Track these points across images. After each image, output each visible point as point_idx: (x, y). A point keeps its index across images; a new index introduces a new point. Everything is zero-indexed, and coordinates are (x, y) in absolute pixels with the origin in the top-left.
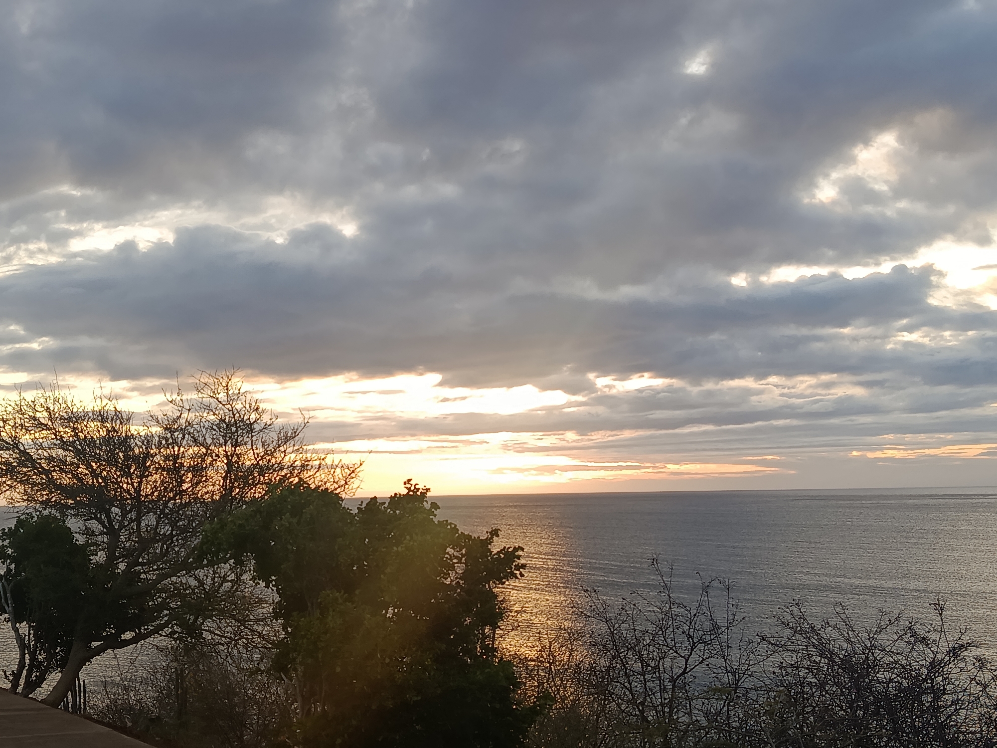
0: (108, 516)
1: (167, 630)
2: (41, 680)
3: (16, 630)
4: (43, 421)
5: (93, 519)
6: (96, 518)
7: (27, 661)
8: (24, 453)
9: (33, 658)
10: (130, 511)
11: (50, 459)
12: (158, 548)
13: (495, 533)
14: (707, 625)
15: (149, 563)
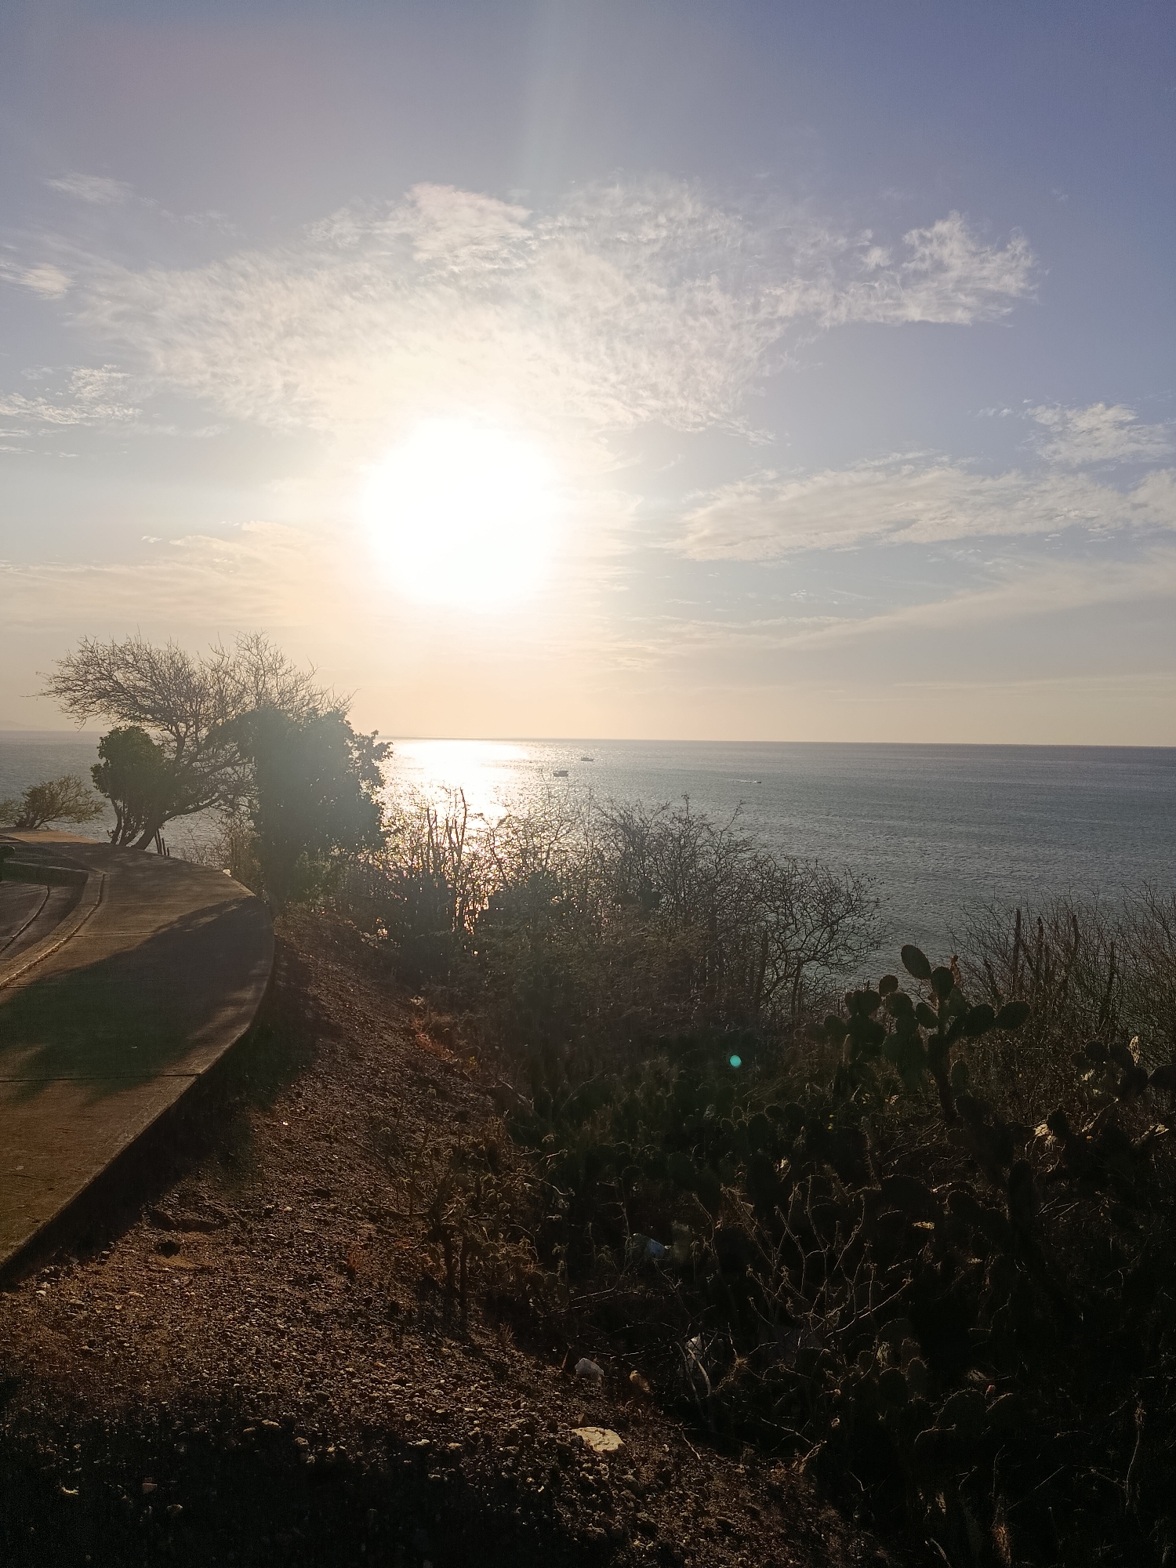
0: (177, 729)
1: (216, 804)
2: (133, 836)
3: (115, 804)
4: (131, 661)
5: (165, 730)
6: (168, 729)
7: (123, 824)
8: (116, 682)
9: (127, 821)
10: (192, 726)
11: (135, 686)
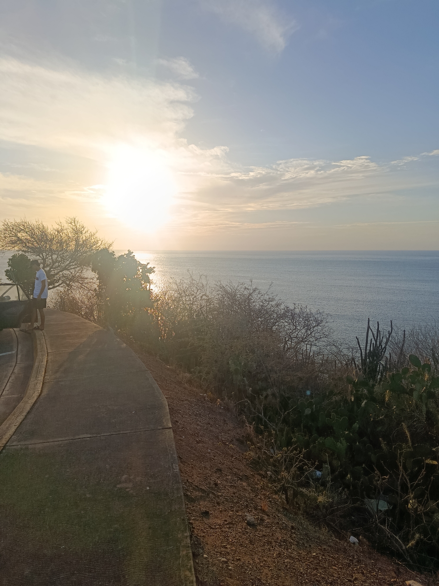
0: (43, 255)
1: (62, 285)
4: (23, 228)
6: (39, 255)
11: (26, 239)
12: (57, 264)
13: (148, 263)
14: (201, 285)
15: (55, 268)
